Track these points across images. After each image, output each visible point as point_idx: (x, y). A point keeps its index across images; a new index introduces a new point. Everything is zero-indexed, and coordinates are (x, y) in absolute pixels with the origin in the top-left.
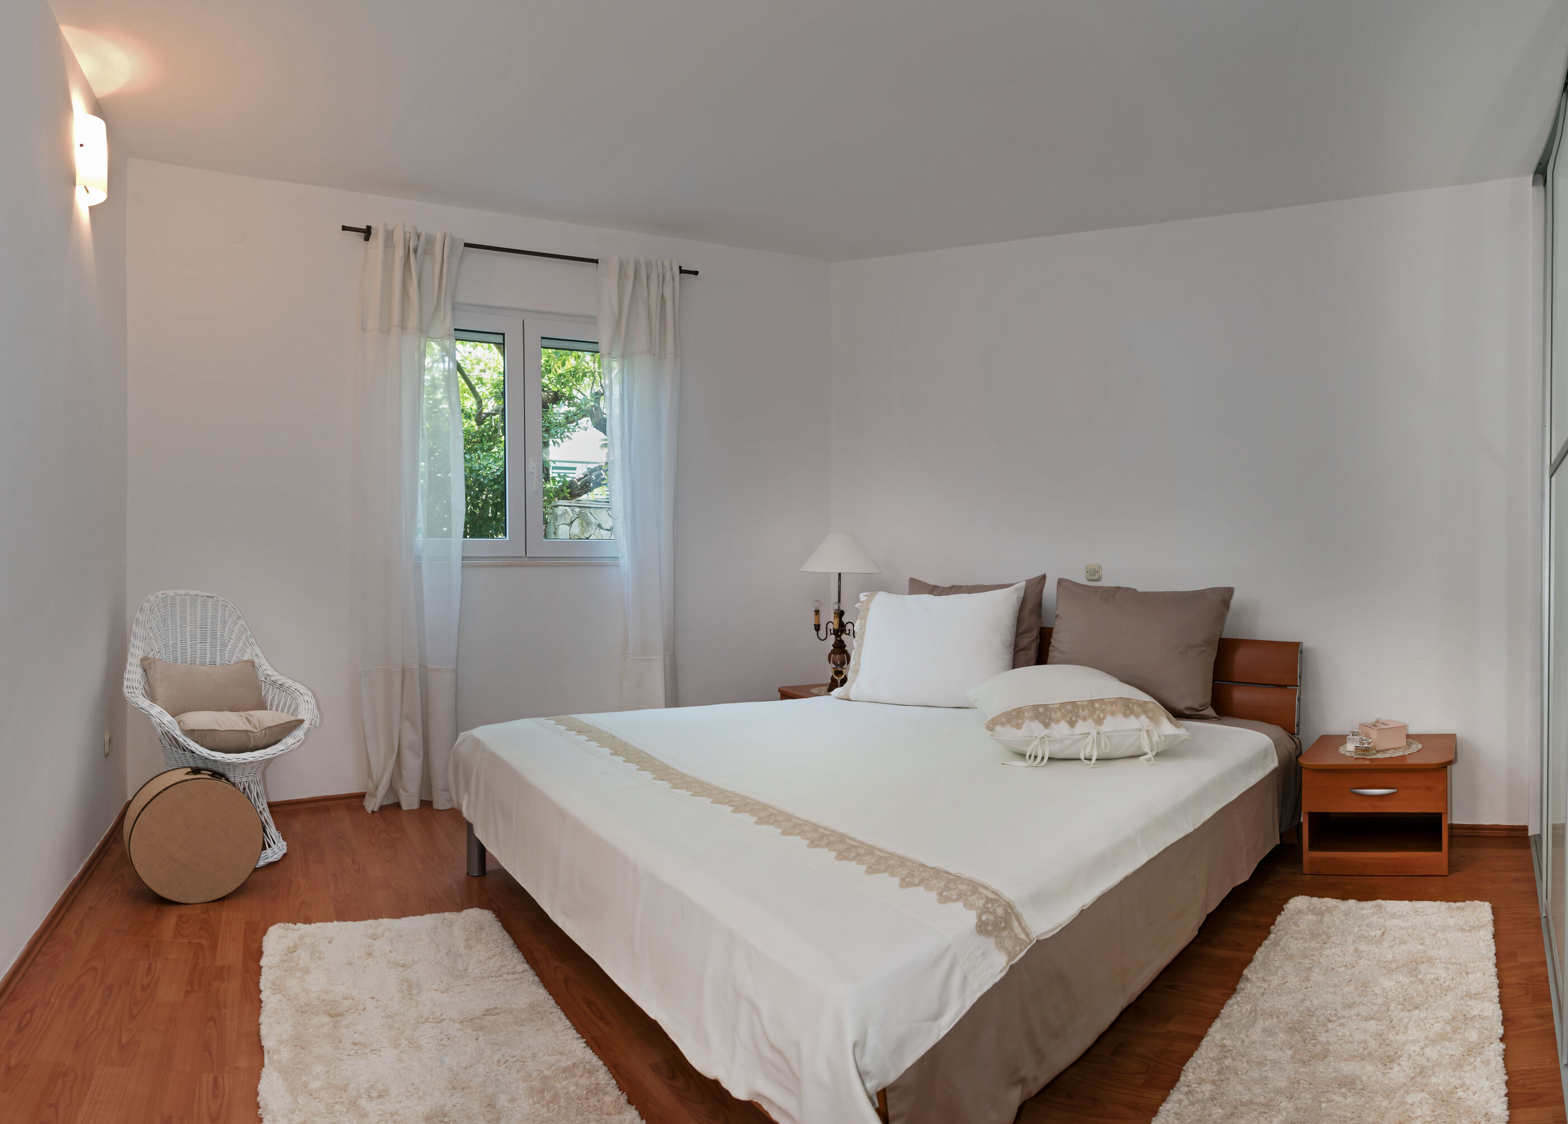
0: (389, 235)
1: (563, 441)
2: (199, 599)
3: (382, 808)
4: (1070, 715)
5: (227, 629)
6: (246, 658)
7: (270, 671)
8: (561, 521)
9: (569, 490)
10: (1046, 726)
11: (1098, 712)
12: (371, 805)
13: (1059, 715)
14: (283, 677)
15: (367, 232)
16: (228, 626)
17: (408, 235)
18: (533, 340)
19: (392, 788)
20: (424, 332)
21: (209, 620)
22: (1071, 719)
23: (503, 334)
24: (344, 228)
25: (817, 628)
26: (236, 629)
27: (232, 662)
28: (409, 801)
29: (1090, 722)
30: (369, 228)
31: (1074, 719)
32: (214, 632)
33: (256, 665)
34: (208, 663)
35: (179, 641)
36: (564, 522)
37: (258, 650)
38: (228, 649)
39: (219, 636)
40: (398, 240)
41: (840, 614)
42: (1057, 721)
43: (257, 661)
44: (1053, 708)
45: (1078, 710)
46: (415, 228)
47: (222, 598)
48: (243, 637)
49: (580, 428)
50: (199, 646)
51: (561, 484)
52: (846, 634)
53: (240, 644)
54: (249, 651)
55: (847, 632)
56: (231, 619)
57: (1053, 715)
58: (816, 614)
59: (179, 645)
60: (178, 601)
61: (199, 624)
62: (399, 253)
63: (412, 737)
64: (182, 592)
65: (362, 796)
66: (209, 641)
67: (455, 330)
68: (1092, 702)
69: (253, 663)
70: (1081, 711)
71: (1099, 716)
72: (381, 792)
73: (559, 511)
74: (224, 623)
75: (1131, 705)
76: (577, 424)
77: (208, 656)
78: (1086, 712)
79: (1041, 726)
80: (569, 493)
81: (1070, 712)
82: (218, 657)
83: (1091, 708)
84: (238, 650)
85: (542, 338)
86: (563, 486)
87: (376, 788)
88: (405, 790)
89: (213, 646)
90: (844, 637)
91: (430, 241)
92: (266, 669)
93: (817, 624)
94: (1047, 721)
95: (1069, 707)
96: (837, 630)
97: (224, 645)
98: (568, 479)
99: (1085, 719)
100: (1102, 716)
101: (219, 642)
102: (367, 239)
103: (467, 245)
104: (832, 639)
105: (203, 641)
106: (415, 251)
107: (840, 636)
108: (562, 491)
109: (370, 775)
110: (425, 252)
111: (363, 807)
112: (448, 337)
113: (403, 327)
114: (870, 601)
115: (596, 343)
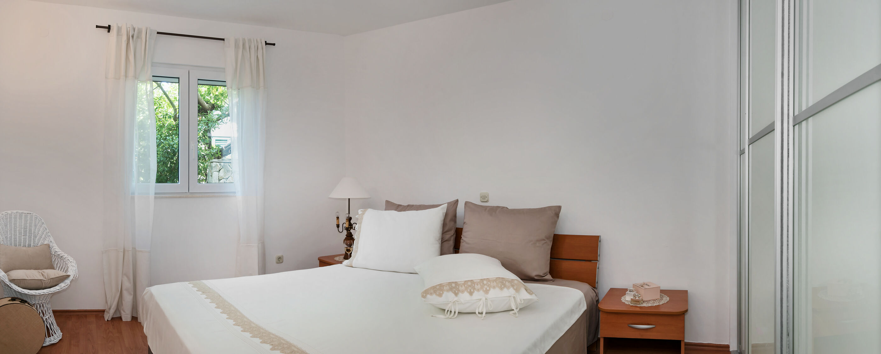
0: (119, 29)
1: (215, 130)
2: (24, 214)
3: (113, 319)
4: (470, 288)
5: (37, 229)
6: (45, 243)
7: (57, 249)
8: (214, 170)
9: (220, 153)
10: (456, 295)
11: (486, 286)
12: (107, 317)
13: (463, 287)
14: (63, 253)
15: (109, 28)
16: (37, 227)
17: (128, 29)
18: (194, 81)
19: (118, 309)
20: (136, 77)
21: (28, 225)
22: (470, 290)
23: (179, 78)
24: (97, 27)
25: (338, 226)
26: (41, 229)
27: (39, 245)
28: (126, 317)
29: (482, 292)
30: (110, 26)
31: (472, 290)
32: (30, 230)
33: (50, 246)
34: (27, 245)
35: (13, 235)
36: (216, 170)
37: (52, 239)
38: (37, 239)
39: (33, 232)
40: (124, 31)
41: (350, 219)
42: (463, 292)
43: (51, 244)
44: (460, 284)
46: (132, 25)
47: (35, 214)
48: (45, 233)
49: (223, 123)
50: (23, 237)
51: (216, 150)
53: (44, 236)
54: (47, 239)
55: (353, 228)
56: (39, 224)
57: (460, 287)
58: (337, 219)
59: (13, 237)
60: (13, 216)
61: (23, 227)
62: (124, 38)
63: (128, 284)
64: (15, 211)
65: (103, 311)
66: (28, 235)
67: (153, 76)
68: (483, 280)
69: (49, 246)
71: (486, 288)
72: (112, 311)
73: (214, 164)
74: (36, 226)
75: (505, 282)
76: (222, 121)
77: (27, 242)
79: (453, 295)
80: (221, 154)
81: (470, 286)
82: (32, 242)
83: (482, 284)
84: (42, 239)
85: (198, 80)
86: (217, 151)
87: (110, 309)
88: (124, 311)
89: (30, 237)
90: (352, 231)
91: (140, 31)
92: (56, 248)
93: (338, 224)
94: (456, 292)
96: (348, 227)
97: (35, 237)
98: (220, 148)
99: (478, 290)
100: (488, 288)
101: (33, 235)
102: (109, 31)
103: (158, 33)
104: (345, 232)
105: (25, 235)
106: (133, 37)
107: (350, 230)
108: (217, 153)
109: (107, 302)
110: (137, 37)
111: (104, 317)
112: (149, 80)
113: (126, 76)
114: (363, 214)
115: (225, 82)
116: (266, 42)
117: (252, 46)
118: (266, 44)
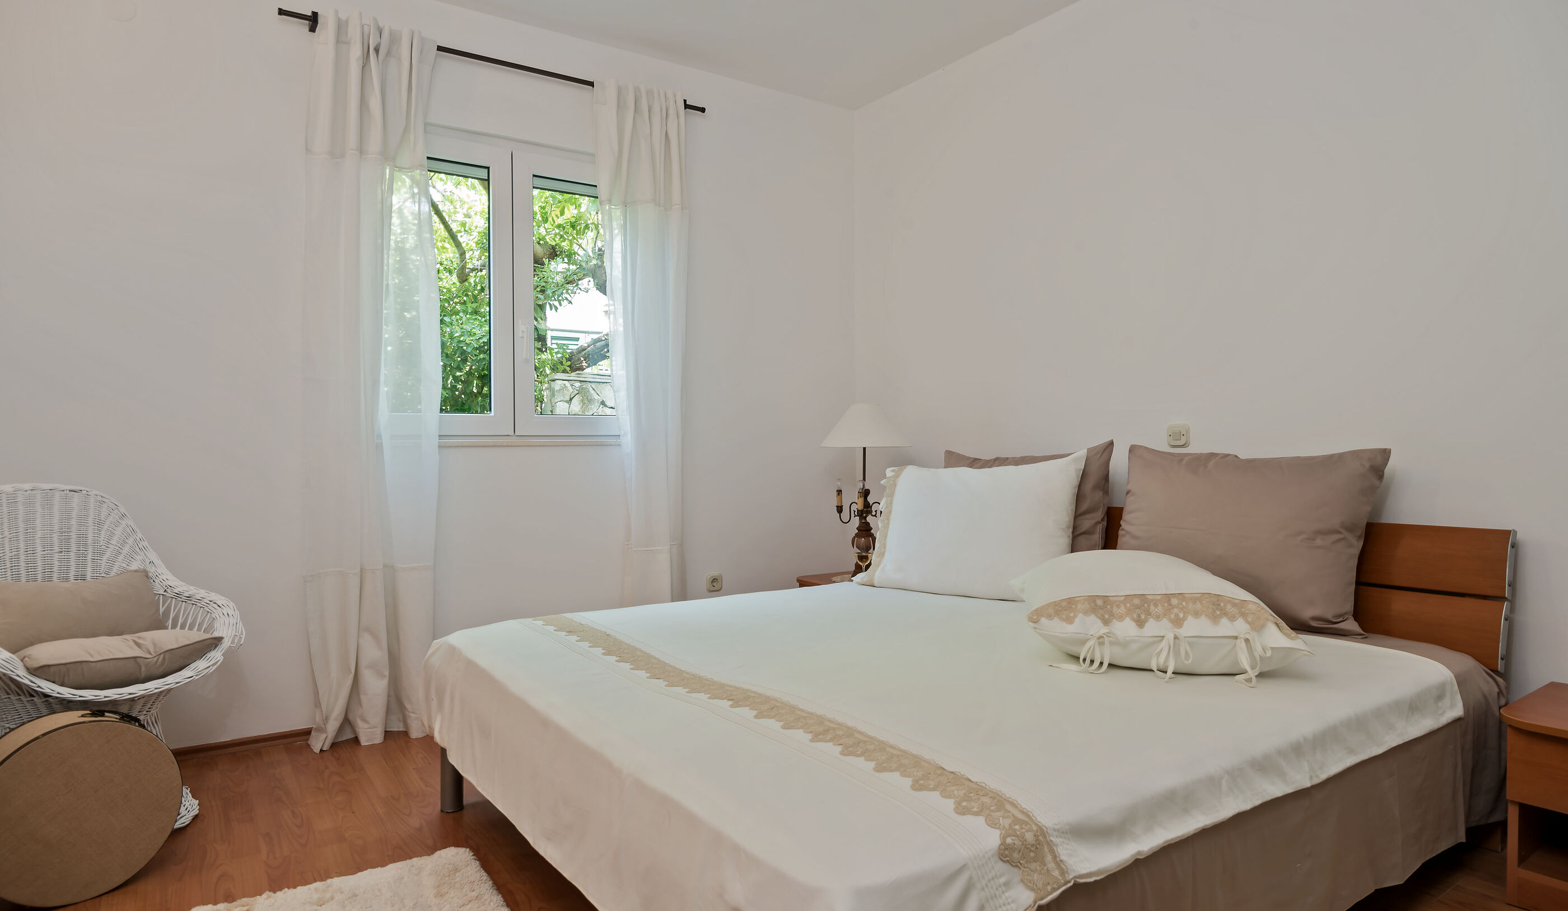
0: (341, 27)
1: (560, 305)
2: (57, 494)
3: (334, 745)
4: (1138, 611)
5: (103, 532)
6: (134, 566)
7: (173, 581)
8: (558, 397)
9: (569, 363)
10: (1106, 622)
11: (1176, 610)
12: (318, 743)
13: (1122, 610)
14: (192, 588)
15: (313, 20)
16: (106, 527)
17: (366, 28)
18: (524, 177)
19: (347, 722)
20: (388, 156)
21: (73, 522)
22: (1139, 616)
23: (488, 168)
24: (281, 12)
25: (840, 509)
26: (119, 531)
27: (112, 574)
28: (370, 733)
29: (1165, 622)
30: (315, 15)
31: (1143, 617)
32: (82, 537)
33: (150, 575)
34: (72, 578)
35: (22, 552)
36: (562, 398)
37: (153, 556)
38: (105, 558)
39: (90, 541)
40: (354, 34)
41: (866, 493)
42: (1121, 618)
43: (151, 570)
44: (1115, 602)
45: (1149, 606)
46: (375, 20)
47: (96, 492)
48: (130, 541)
49: (581, 289)
50: (56, 556)
51: (559, 355)
52: (872, 515)
53: (126, 549)
54: (138, 557)
55: (874, 513)
56: (111, 519)
57: (1115, 609)
58: (839, 495)
59: (22, 558)
60: (20, 499)
61: (56, 528)
62: (356, 52)
63: (374, 653)
64: (27, 486)
65: (307, 733)
66: (74, 548)
67: (428, 158)
68: (1168, 597)
69: (146, 574)
70: (1152, 607)
71: (1177, 615)
72: (333, 727)
73: (557, 385)
74: (99, 524)
75: (1222, 604)
76: (577, 285)
77: (73, 568)
78: (1159, 610)
79: (1099, 623)
80: (569, 366)
81: (1138, 607)
82: (89, 569)
83: (1166, 604)
84: (121, 557)
85: (534, 176)
86: (562, 357)
87: (326, 719)
88: (364, 720)
89: (81, 556)
90: (869, 519)
91: (394, 39)
92: (166, 578)
93: (839, 505)
94: (1107, 616)
95: (1137, 601)
96: (862, 511)
97: (99, 553)
98: (568, 351)
99: (1158, 618)
100: (1181, 615)
101: (90, 549)
102: (313, 29)
103: (440, 49)
104: (856, 521)
105: (65, 549)
106: (377, 50)
107: (865, 518)
108: (561, 363)
109: (317, 704)
110: (389, 53)
111: (309, 746)
112: (421, 166)
113: (361, 151)
114: (897, 476)
115: (596, 186)
116: (685, 101)
117: (656, 109)
118: (687, 106)
